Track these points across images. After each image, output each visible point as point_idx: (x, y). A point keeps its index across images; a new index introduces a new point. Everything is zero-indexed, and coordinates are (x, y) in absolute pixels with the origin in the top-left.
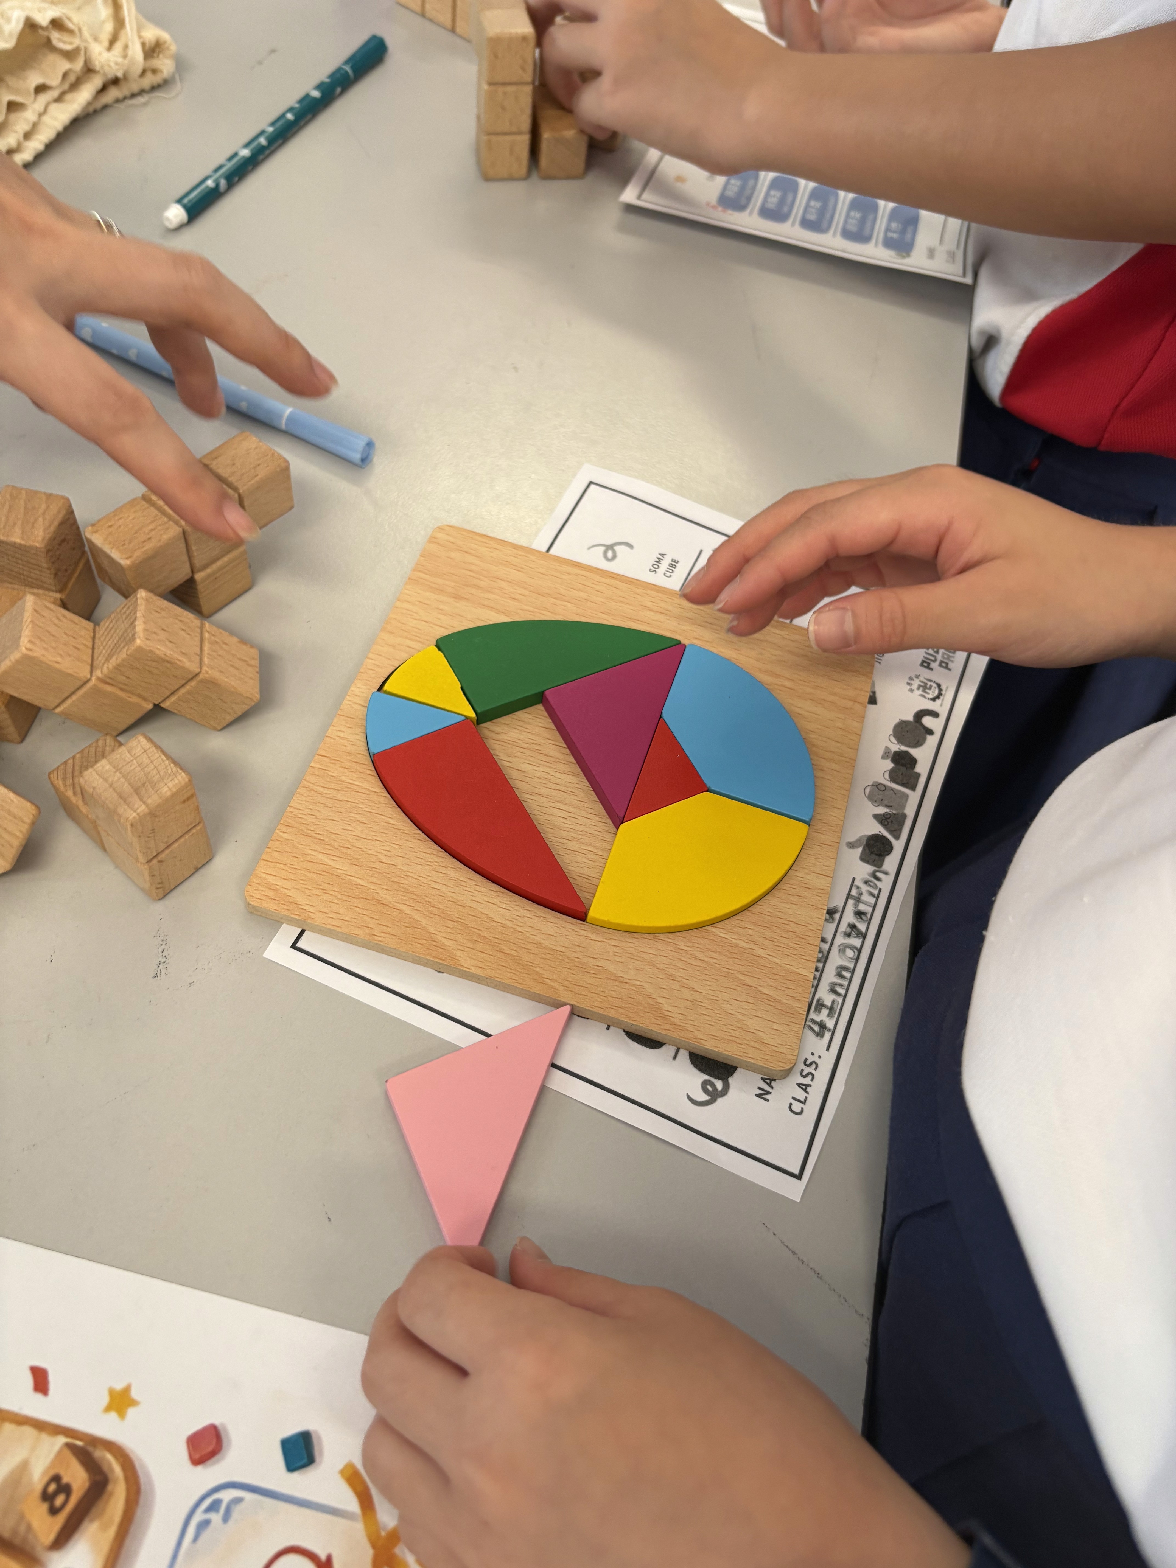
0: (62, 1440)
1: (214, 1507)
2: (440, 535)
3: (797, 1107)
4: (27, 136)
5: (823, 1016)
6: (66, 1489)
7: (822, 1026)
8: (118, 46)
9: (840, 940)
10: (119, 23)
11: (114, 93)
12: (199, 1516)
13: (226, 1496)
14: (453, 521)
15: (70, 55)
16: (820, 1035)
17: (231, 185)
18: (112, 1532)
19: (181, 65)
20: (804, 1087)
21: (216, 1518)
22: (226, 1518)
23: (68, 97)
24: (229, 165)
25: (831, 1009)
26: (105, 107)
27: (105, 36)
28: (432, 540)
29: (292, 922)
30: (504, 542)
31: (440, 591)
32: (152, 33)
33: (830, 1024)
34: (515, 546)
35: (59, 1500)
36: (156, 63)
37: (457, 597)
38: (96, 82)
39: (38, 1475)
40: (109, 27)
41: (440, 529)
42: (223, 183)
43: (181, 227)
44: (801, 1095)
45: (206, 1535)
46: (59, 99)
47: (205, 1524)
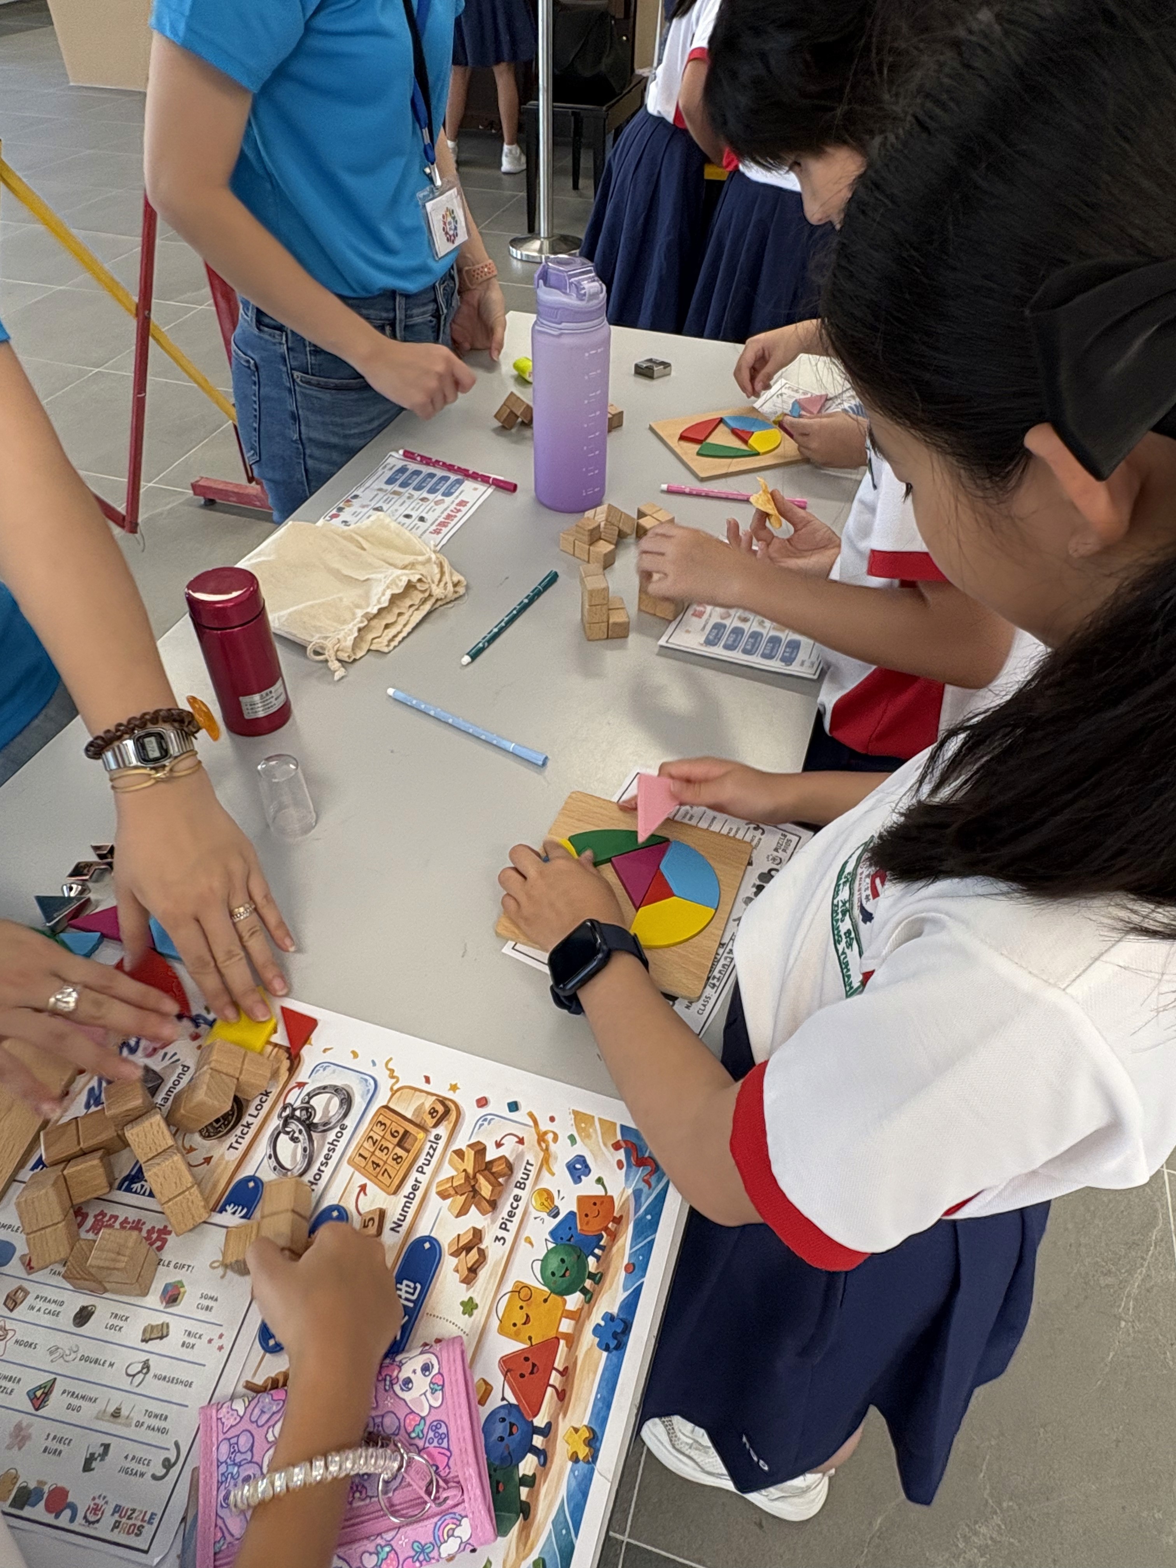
0: (434, 1098)
1: (485, 1120)
2: (574, 795)
3: (701, 1012)
4: (405, 626)
5: (715, 981)
6: (437, 1112)
7: (714, 985)
8: (442, 584)
9: (725, 955)
10: (442, 573)
11: (439, 603)
12: (480, 1122)
13: (489, 1117)
14: (580, 790)
15: (423, 592)
16: (713, 988)
17: (489, 644)
18: (452, 1124)
19: (467, 587)
20: (705, 1006)
21: (486, 1123)
22: (489, 1123)
23: (422, 607)
24: (489, 636)
25: (718, 979)
26: (436, 609)
27: (436, 580)
28: (570, 797)
29: (512, 940)
30: (599, 798)
31: (572, 818)
32: (457, 577)
33: (717, 984)
34: (604, 800)
35: (435, 1114)
36: (457, 589)
37: (579, 820)
38: (433, 600)
39: (427, 1107)
40: (438, 576)
41: (573, 793)
42: (486, 644)
43: (469, 664)
44: (702, 1008)
45: (482, 1127)
46: (417, 609)
47: (481, 1125)
